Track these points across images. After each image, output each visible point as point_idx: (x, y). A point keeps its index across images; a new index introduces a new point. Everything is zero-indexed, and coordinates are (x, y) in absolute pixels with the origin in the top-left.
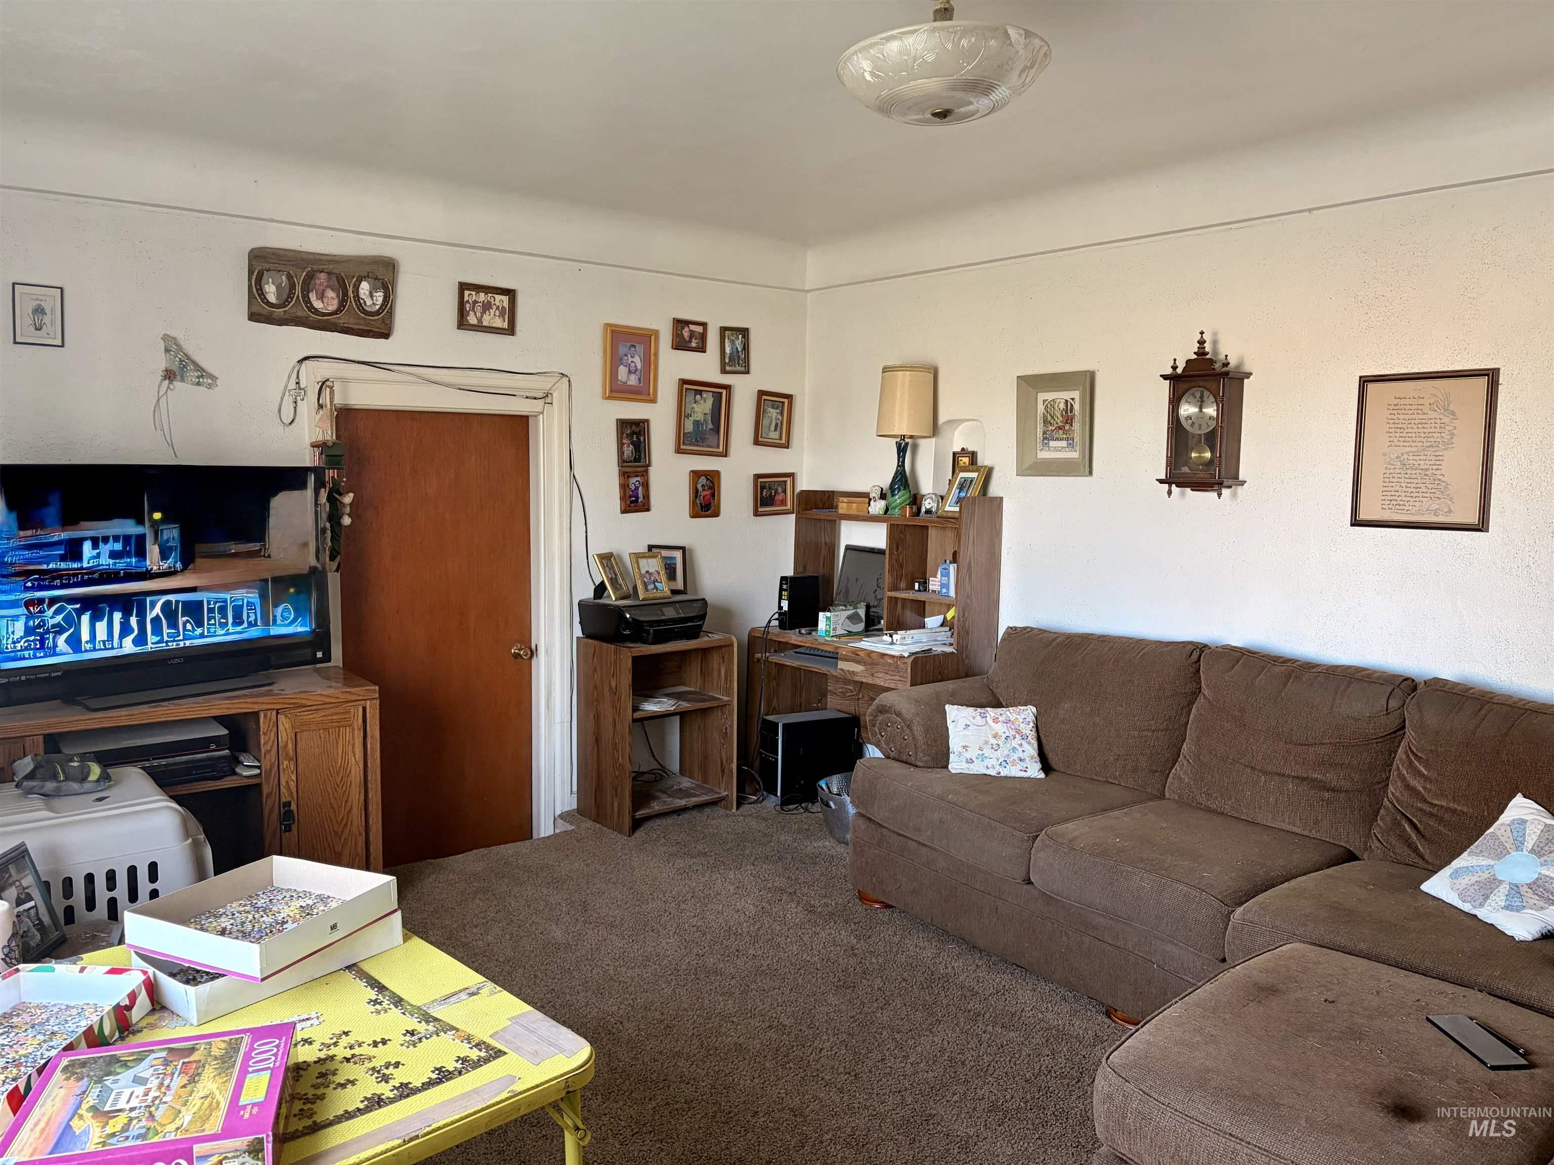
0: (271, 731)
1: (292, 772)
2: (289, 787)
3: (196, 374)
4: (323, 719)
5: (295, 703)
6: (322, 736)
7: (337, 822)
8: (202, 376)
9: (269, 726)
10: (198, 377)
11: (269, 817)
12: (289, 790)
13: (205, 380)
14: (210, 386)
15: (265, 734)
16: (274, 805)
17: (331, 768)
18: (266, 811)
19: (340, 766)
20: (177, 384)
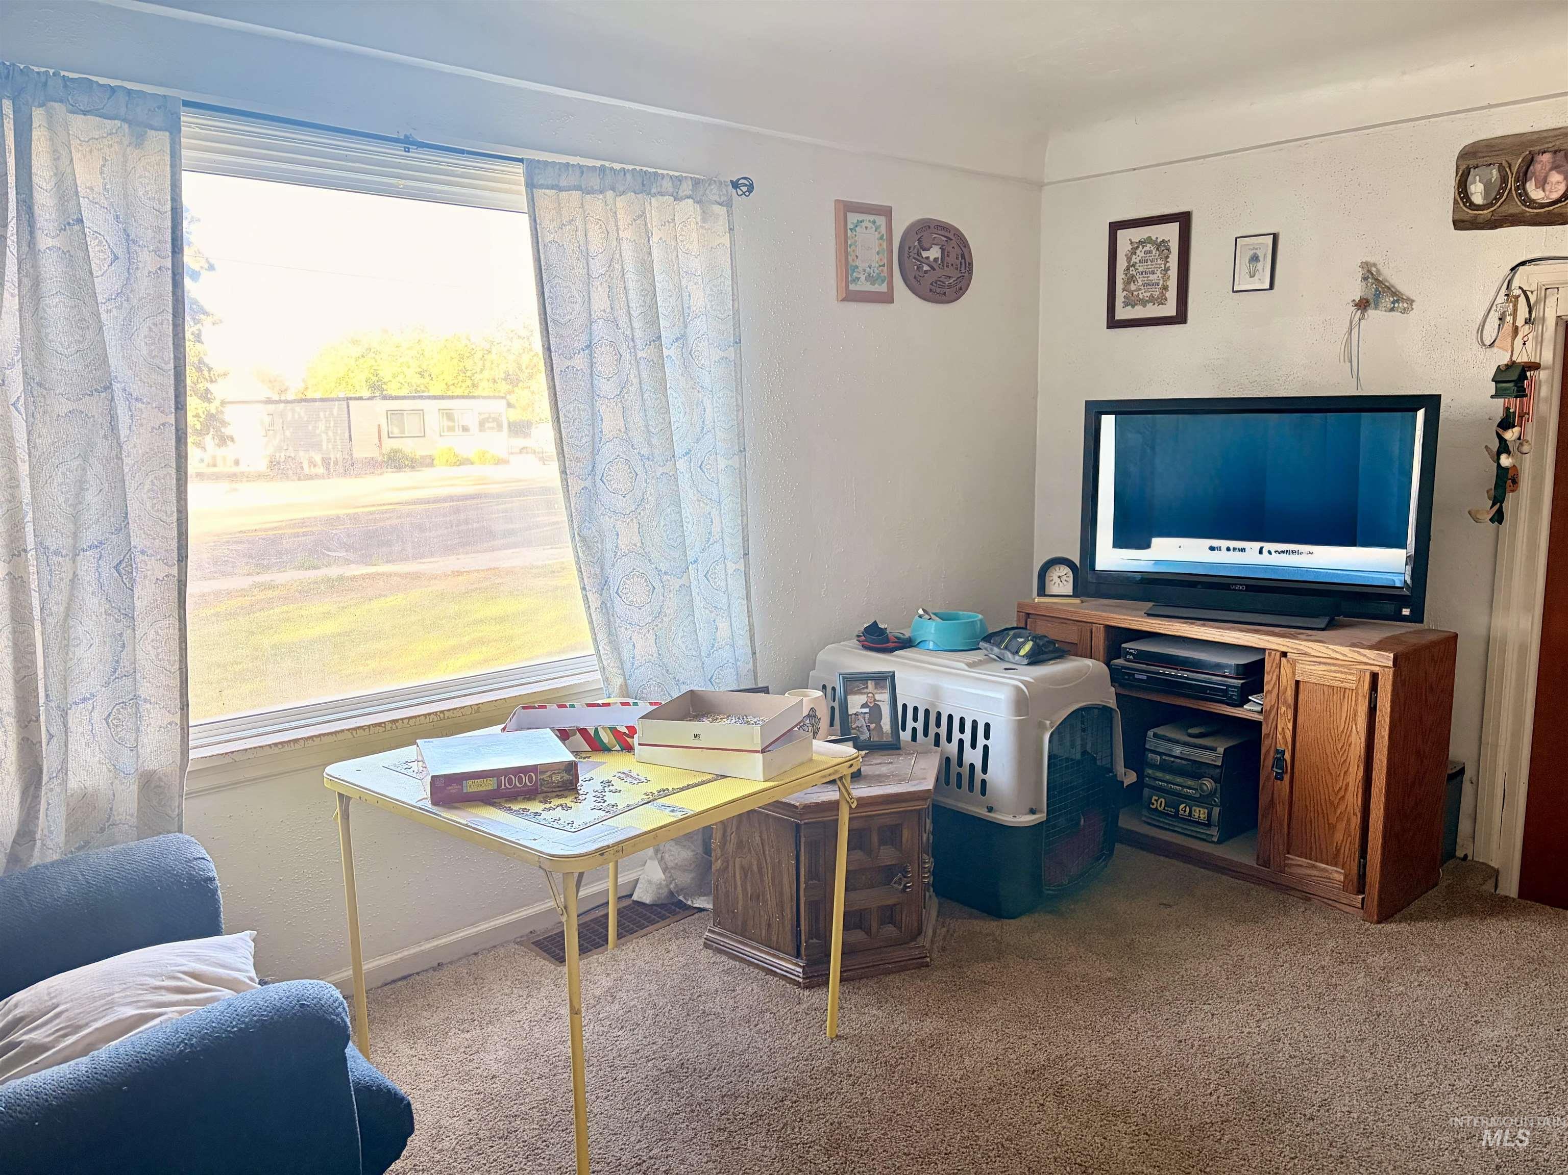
0: (1274, 672)
1: (1289, 720)
2: (1284, 733)
3: (1392, 299)
4: (1325, 673)
5: (1298, 650)
6: (1326, 693)
7: (1334, 791)
8: (1397, 301)
9: (1272, 666)
10: (1393, 303)
11: (1264, 760)
12: (1284, 738)
13: (1401, 305)
14: (1404, 311)
15: (1268, 673)
16: (1270, 747)
17: (1332, 730)
18: (1263, 751)
19: (1343, 732)
20: (1371, 312)
